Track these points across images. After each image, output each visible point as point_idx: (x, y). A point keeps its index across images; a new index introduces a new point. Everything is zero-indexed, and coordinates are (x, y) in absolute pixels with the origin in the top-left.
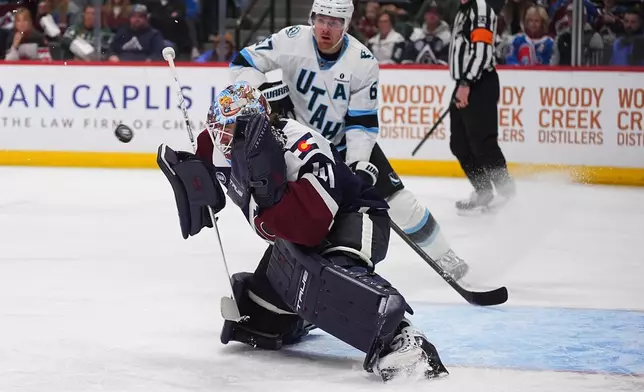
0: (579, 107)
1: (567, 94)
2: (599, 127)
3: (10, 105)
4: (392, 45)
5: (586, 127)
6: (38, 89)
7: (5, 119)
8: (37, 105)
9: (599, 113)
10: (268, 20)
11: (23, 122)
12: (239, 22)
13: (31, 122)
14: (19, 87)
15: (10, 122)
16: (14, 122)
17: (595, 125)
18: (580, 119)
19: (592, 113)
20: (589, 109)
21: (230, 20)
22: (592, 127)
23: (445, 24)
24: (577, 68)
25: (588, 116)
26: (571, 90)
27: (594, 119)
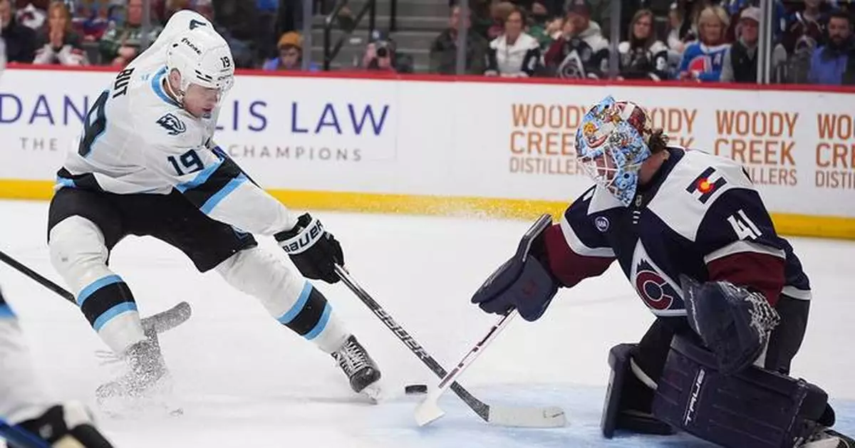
0: (767, 137)
1: (751, 119)
2: (792, 162)
3: (31, 121)
4: (523, 54)
5: (775, 163)
6: (68, 101)
7: (24, 140)
8: (66, 122)
9: (792, 144)
10: (366, 18)
11: (47, 145)
12: (329, 20)
13: (58, 145)
14: (42, 98)
15: (30, 144)
16: (35, 144)
17: (786, 159)
18: (768, 152)
19: (783, 144)
20: (779, 139)
21: (319, 16)
22: (783, 162)
23: (594, 25)
24: (764, 87)
25: (778, 148)
26: (756, 115)
27: (785, 153)
